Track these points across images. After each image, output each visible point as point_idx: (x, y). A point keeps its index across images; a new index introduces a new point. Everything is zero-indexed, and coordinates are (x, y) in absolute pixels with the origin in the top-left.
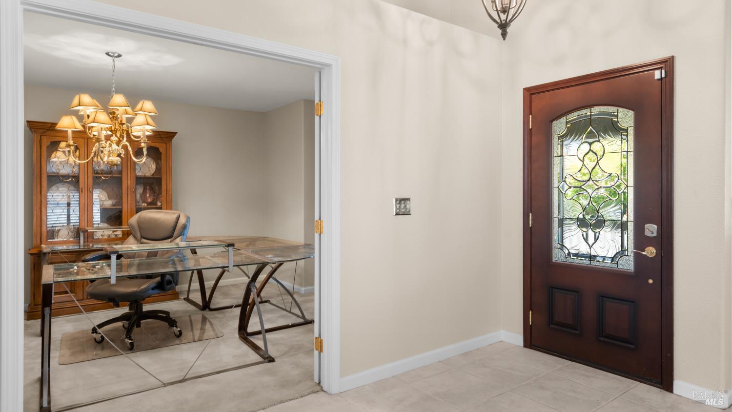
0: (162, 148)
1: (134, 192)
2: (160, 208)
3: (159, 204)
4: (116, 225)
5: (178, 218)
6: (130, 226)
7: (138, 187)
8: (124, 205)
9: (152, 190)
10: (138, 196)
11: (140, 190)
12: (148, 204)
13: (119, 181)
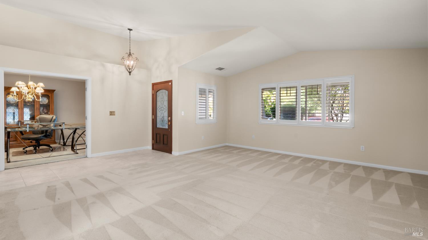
0: (50, 95)
1: (40, 109)
2: (50, 114)
3: (49, 113)
4: (32, 120)
5: (53, 117)
6: (37, 120)
7: (41, 107)
8: (35, 113)
9: (47, 109)
10: (41, 110)
11: (42, 109)
12: (45, 113)
13: (34, 106)
